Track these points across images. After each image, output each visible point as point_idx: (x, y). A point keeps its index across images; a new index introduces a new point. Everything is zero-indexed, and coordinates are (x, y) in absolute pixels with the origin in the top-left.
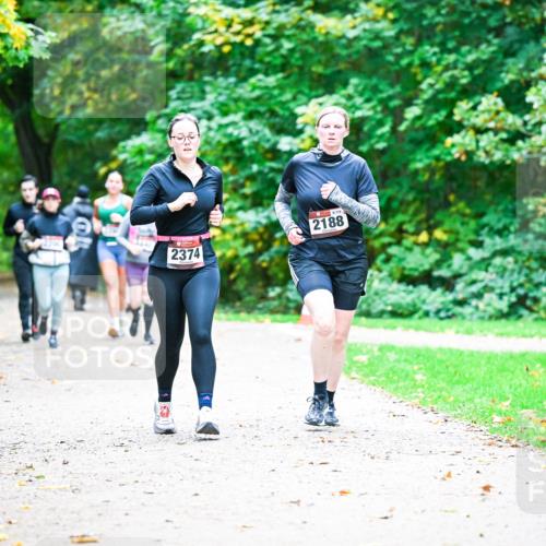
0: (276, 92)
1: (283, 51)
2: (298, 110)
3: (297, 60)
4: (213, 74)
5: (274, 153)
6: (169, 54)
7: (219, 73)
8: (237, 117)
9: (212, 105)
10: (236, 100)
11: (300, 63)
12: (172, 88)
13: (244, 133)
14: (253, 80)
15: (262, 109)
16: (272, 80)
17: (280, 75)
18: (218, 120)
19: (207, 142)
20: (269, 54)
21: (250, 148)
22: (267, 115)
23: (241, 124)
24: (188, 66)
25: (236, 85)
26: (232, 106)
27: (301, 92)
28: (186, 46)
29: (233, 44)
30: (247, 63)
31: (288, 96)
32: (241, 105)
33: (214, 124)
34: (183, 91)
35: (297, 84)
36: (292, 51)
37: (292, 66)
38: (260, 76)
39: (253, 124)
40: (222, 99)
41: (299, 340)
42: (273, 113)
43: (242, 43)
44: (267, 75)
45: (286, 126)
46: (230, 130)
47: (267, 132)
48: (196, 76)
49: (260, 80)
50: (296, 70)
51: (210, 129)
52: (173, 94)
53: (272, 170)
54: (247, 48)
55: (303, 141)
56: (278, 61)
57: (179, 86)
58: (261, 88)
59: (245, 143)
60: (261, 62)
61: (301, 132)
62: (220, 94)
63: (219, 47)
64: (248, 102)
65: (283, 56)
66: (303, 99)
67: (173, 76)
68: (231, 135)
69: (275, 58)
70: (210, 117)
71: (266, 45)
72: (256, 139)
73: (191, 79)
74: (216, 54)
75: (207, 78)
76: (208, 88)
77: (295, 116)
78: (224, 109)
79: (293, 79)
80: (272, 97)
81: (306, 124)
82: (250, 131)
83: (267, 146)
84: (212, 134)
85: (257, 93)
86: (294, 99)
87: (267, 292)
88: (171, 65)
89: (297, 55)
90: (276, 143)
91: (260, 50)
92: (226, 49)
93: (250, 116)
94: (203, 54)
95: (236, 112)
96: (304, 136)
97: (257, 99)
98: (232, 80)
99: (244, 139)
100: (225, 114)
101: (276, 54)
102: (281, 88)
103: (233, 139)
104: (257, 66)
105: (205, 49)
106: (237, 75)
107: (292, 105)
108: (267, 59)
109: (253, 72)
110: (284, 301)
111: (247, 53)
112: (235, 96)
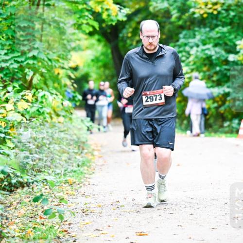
0: (227, 35)
1: (231, 16)
2: (237, 43)
3: (237, 20)
4: (199, 27)
5: (227, 62)
6: (179, 18)
7: (202, 26)
8: (210, 46)
9: (199, 41)
10: (210, 38)
11: (238, 21)
12: (181, 33)
13: (213, 53)
14: (217, 29)
15: (221, 42)
16: (225, 29)
17: (229, 27)
18: (202, 47)
19: (197, 57)
20: (224, 18)
21: (216, 59)
22: (223, 45)
23: (212, 49)
24: (188, 23)
25: (210, 31)
26: (208, 41)
27: (238, 35)
28: (187, 15)
29: (208, 14)
30: (215, 22)
31: (232, 36)
32: (212, 40)
33: (199, 49)
34: (186, 35)
35: (237, 31)
36: (234, 16)
37: (234, 23)
38: (220, 28)
39: (217, 49)
40: (203, 38)
41: (237, 145)
42: (226, 44)
43: (212, 13)
44: (223, 27)
45: (232, 50)
46: (207, 52)
47: (223, 53)
48: (192, 27)
49: (220, 30)
50: (236, 25)
51: (197, 51)
52: (181, 36)
53: (225, 69)
54: (215, 15)
55: (239, 56)
56: (228, 21)
57: (184, 32)
58: (220, 33)
59: (214, 58)
60: (221, 21)
61: (238, 52)
62: (202, 36)
63: (202, 15)
64: (215, 39)
65: (231, 19)
66: (239, 37)
67: (182, 28)
68: (207, 54)
69: (227, 20)
70: (198, 46)
71: (223, 14)
72: (218, 56)
73: (189, 29)
74: (200, 18)
75: (196, 29)
76: (197, 33)
77: (236, 45)
78: (204, 42)
79: (235, 29)
80: (225, 37)
81: (241, 49)
82: (216, 52)
83: (223, 58)
84: (198, 53)
85: (219, 35)
86: (236, 37)
87: (223, 124)
88: (180, 23)
89: (237, 18)
90: (227, 57)
91: (220, 16)
92: (205, 16)
93: (216, 45)
94: (195, 18)
95: (209, 44)
96: (240, 54)
97: (219, 38)
98: (208, 29)
99: (213, 55)
100: (204, 44)
101: (228, 18)
102: (230, 33)
103: (208, 56)
104: (219, 23)
105: (196, 16)
106: (210, 27)
107: (234, 40)
108: (223, 20)
109: (217, 26)
110: (231, 128)
111: (214, 17)
112: (209, 36)
